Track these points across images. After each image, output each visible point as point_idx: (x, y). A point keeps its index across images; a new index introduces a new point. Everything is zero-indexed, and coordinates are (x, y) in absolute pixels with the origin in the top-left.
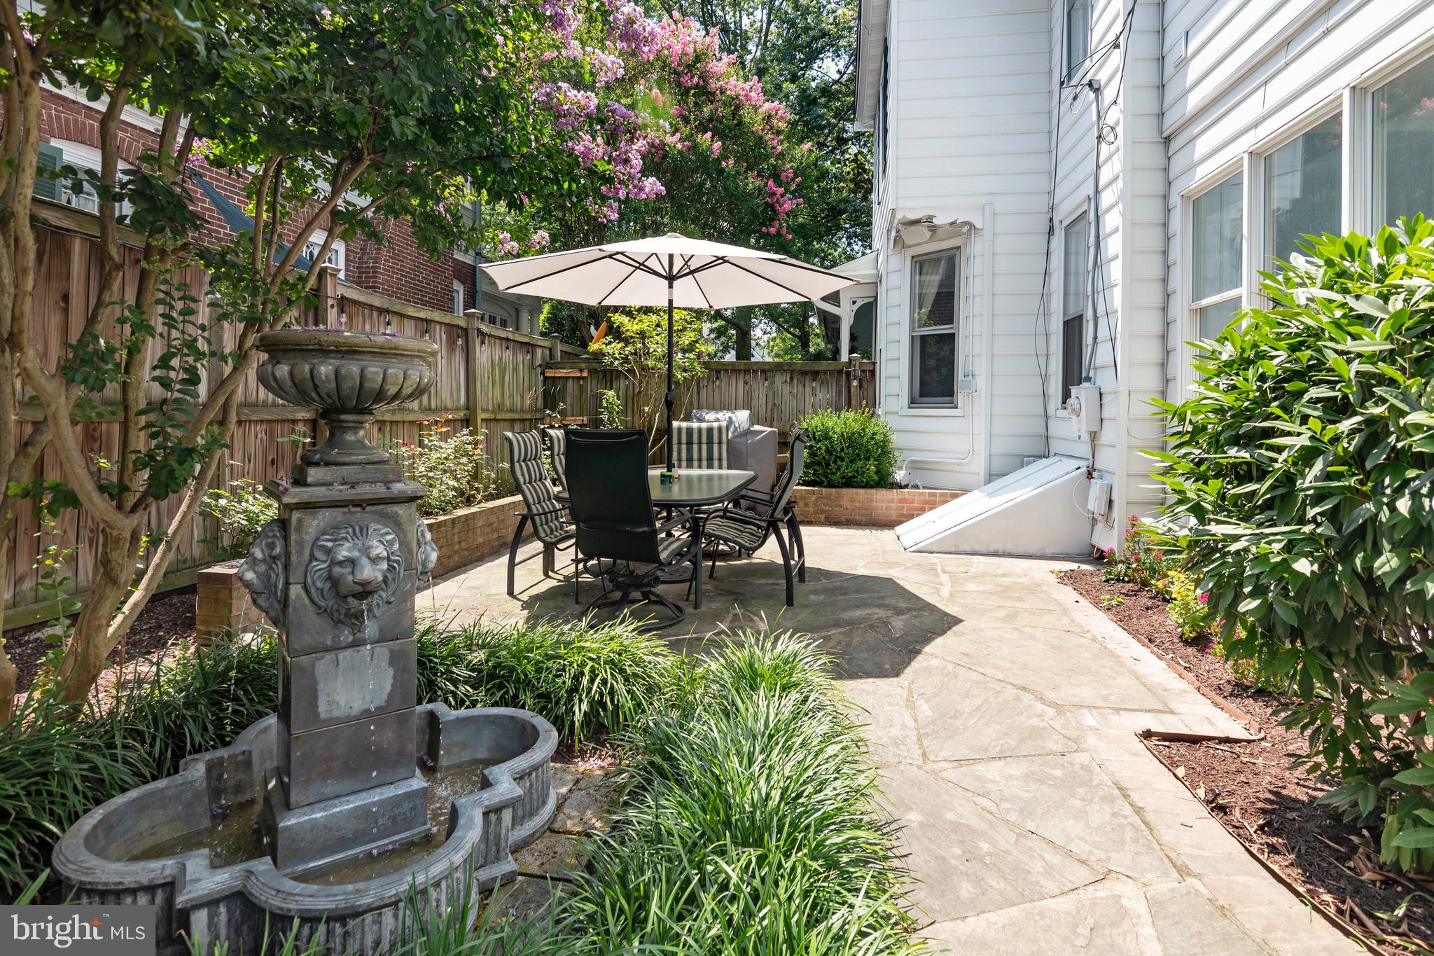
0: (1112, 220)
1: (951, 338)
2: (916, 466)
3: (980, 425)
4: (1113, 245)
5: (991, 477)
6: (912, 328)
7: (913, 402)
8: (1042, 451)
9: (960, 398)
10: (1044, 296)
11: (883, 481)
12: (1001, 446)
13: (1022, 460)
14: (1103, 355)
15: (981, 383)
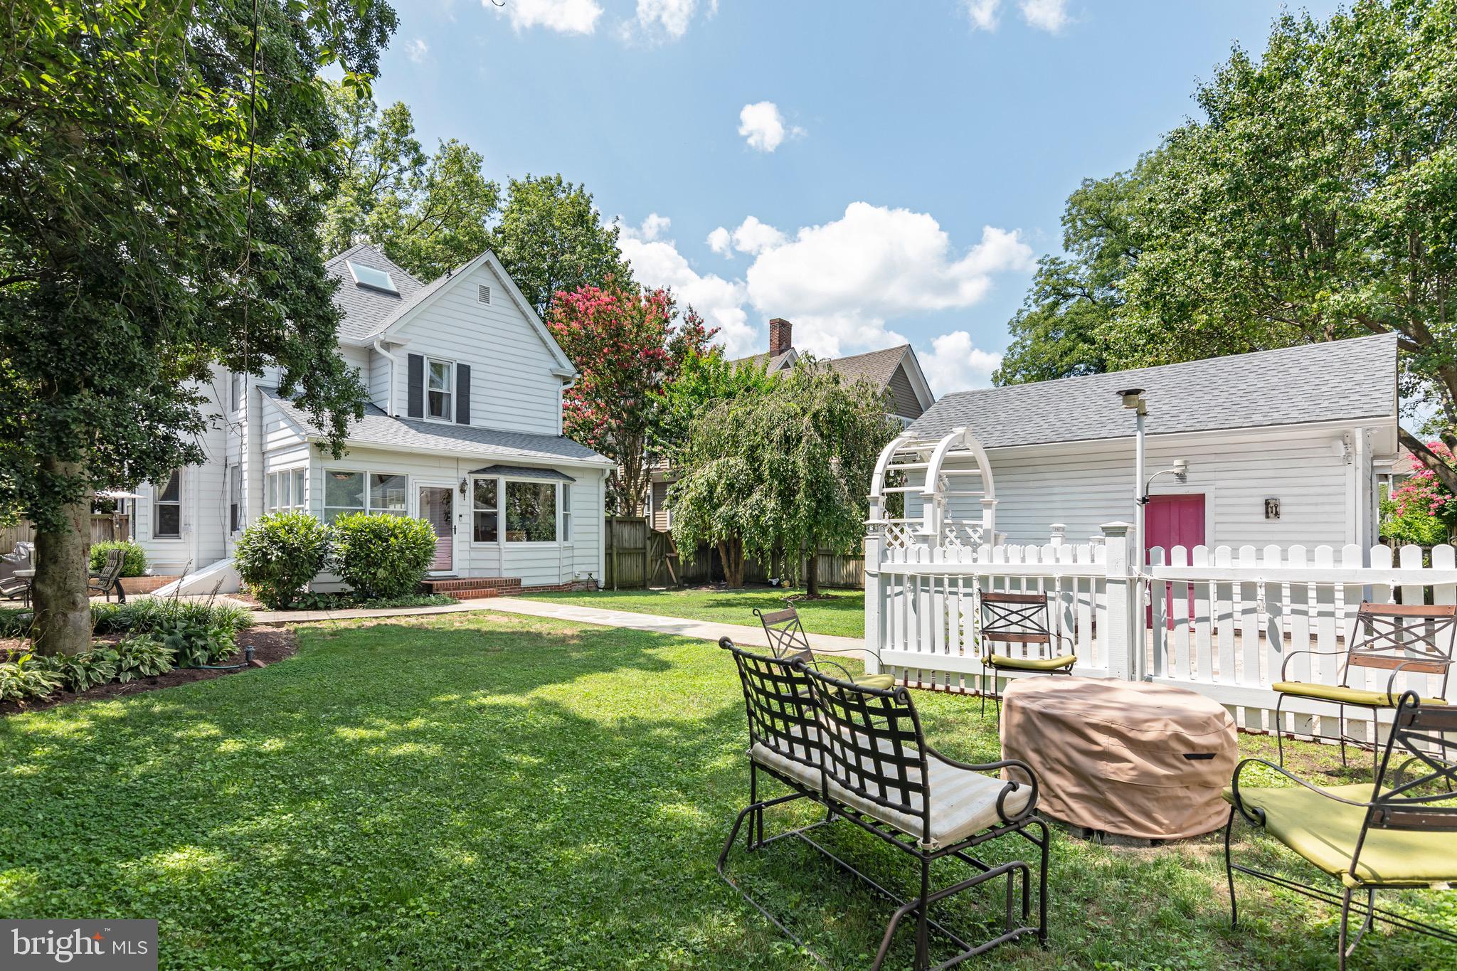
0: (245, 467)
1: (177, 508)
2: (156, 567)
3: (193, 547)
4: (245, 475)
5: (198, 568)
6: (155, 500)
7: (155, 536)
8: (223, 556)
9: (182, 534)
10: (223, 492)
11: (140, 574)
12: (202, 555)
13: (213, 561)
14: (243, 521)
15: (194, 528)
